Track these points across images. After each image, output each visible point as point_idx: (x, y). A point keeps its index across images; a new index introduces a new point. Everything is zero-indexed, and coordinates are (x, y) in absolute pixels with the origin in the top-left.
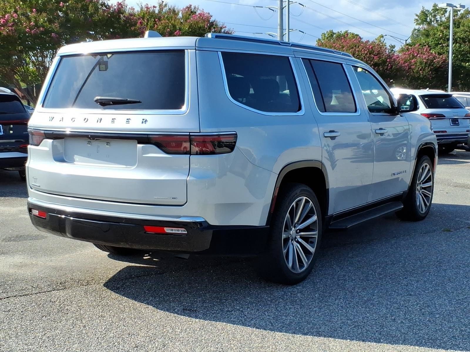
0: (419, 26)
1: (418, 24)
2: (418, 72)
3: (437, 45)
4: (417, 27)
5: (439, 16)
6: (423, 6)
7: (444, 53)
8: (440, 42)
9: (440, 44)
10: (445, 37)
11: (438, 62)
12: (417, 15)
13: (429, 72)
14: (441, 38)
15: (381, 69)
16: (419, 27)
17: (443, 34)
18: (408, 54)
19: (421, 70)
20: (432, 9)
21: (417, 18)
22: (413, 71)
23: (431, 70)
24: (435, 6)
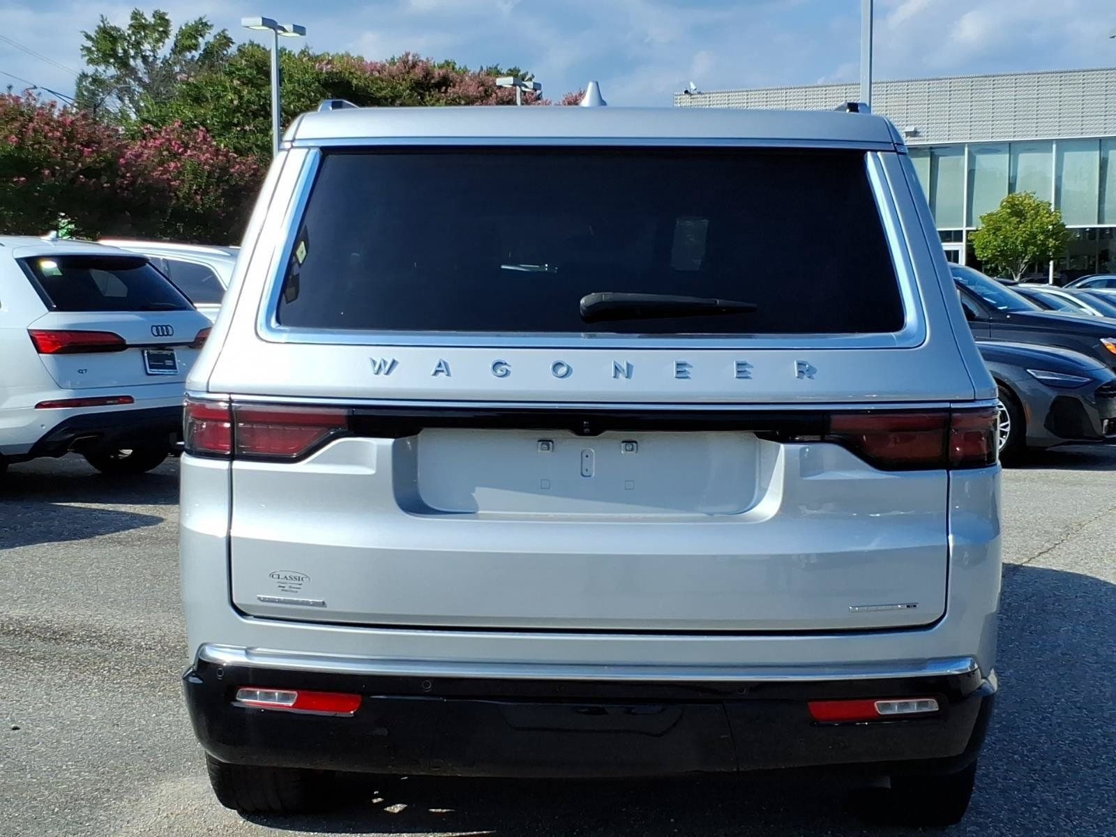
0: (95, 67)
1: (91, 61)
2: (188, 198)
3: (227, 127)
4: (90, 70)
5: (149, 43)
6: (102, 16)
7: (250, 148)
8: (235, 121)
9: (236, 125)
10: (248, 107)
11: (241, 174)
12: (88, 37)
13: (218, 198)
14: (237, 109)
15: (105, 185)
16: (97, 70)
17: (241, 98)
18: (155, 147)
19: (196, 193)
20: (131, 26)
21: (89, 44)
22: (176, 195)
23: (224, 194)
24: (136, 16)
